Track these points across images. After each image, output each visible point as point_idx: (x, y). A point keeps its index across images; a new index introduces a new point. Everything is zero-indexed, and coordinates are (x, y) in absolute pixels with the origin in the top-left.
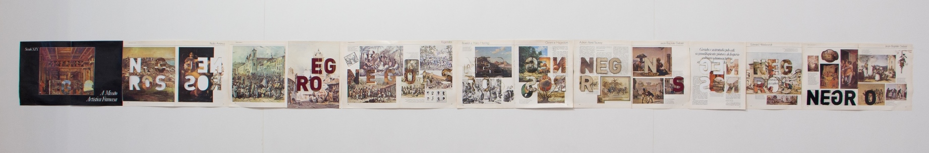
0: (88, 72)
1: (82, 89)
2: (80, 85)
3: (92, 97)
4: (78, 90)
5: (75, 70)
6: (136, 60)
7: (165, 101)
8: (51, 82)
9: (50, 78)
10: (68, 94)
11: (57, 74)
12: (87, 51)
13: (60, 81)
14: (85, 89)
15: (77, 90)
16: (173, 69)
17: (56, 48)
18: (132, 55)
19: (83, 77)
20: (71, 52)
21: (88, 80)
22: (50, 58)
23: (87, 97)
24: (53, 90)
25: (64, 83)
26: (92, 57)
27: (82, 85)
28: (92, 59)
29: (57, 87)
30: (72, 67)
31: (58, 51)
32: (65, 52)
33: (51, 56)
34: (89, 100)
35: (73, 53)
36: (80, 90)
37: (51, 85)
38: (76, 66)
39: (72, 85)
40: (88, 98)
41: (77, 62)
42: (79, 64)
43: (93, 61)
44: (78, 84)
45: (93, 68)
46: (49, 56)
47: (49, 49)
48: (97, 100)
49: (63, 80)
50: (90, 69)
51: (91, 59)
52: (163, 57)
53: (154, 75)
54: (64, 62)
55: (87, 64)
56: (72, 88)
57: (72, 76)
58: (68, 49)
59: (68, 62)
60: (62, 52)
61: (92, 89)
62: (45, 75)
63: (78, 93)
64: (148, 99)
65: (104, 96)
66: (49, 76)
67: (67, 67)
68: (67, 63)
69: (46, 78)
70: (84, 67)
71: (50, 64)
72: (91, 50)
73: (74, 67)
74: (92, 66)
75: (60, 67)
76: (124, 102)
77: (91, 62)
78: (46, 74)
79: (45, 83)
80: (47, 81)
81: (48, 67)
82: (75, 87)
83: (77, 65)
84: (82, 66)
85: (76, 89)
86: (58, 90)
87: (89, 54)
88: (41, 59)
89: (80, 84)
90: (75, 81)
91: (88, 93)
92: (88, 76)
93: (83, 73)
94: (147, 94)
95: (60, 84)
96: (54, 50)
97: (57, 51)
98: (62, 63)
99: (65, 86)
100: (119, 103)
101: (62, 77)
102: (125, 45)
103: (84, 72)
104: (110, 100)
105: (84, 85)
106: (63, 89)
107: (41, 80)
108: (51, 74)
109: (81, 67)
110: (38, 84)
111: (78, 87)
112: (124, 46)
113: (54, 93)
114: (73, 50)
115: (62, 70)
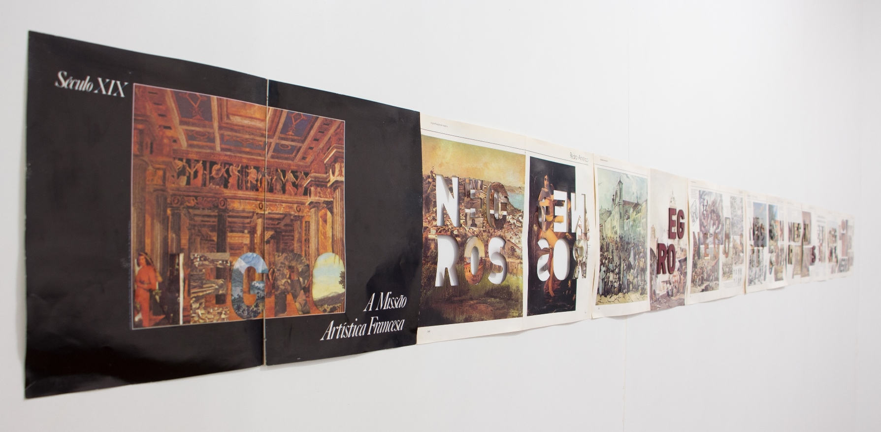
0: (325, 221)
1: (308, 290)
2: (301, 274)
3: (340, 320)
4: (295, 297)
5: (281, 210)
6: (448, 181)
7: (504, 316)
8: (189, 263)
9: (184, 241)
10: (256, 313)
11: (214, 221)
12: (322, 131)
13: (226, 256)
14: (318, 293)
15: (289, 297)
16: (518, 221)
17: (215, 98)
18: (441, 165)
19: (307, 241)
20: (265, 125)
21: (326, 250)
22: (184, 143)
23: (322, 322)
24: (198, 299)
25: (240, 265)
26: (335, 159)
27: (308, 273)
28: (337, 166)
29: (213, 286)
30: (269, 196)
31: (221, 118)
32: (246, 122)
33: (190, 136)
34: (331, 332)
35: (273, 130)
36: (302, 297)
37: (188, 278)
38: (284, 191)
39: (270, 277)
40: (327, 326)
41: (290, 176)
42: (294, 184)
43: (337, 175)
44: (291, 268)
45: (339, 207)
46: (180, 133)
47: (178, 99)
48: (355, 331)
49: (236, 251)
50: (329, 205)
51: (331, 166)
52: (503, 182)
53: (485, 234)
54: (244, 171)
55: (321, 184)
56: (272, 287)
57: (268, 234)
58: (256, 109)
59: (257, 168)
60: (236, 120)
61: (341, 290)
62: (158, 227)
63: (295, 309)
64: (475, 314)
65: (373, 313)
66: (178, 231)
67: (251, 194)
68: (253, 174)
69: (165, 241)
70: (313, 198)
71: (182, 172)
72: (332, 131)
73: (279, 197)
74: (338, 193)
75: (227, 192)
76: (421, 331)
77: (333, 179)
78: (164, 221)
79: (158, 265)
80: (170, 259)
81: (171, 186)
82: (282, 282)
83: (289, 187)
84: (307, 192)
85: (284, 293)
86: (220, 300)
87: (328, 147)
88: (141, 144)
89: (300, 268)
90: (280, 258)
91: (328, 308)
92: (325, 234)
93: (308, 223)
94: (472, 299)
95: (224, 273)
96: (207, 105)
97: (215, 114)
98: (234, 170)
99: (245, 280)
100: (407, 338)
101: (233, 238)
102: (426, 129)
103: (312, 216)
104: (386, 327)
105: (316, 272)
106: (237, 292)
107: (141, 250)
108: (185, 222)
109: (301, 198)
110: (126, 272)
111: (292, 285)
112: (423, 132)
113: (204, 315)
114: (276, 118)
115: (237, 205)
